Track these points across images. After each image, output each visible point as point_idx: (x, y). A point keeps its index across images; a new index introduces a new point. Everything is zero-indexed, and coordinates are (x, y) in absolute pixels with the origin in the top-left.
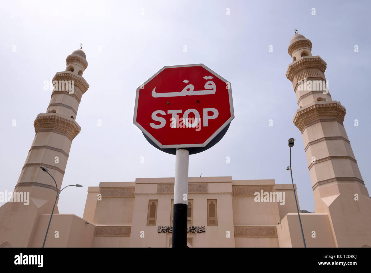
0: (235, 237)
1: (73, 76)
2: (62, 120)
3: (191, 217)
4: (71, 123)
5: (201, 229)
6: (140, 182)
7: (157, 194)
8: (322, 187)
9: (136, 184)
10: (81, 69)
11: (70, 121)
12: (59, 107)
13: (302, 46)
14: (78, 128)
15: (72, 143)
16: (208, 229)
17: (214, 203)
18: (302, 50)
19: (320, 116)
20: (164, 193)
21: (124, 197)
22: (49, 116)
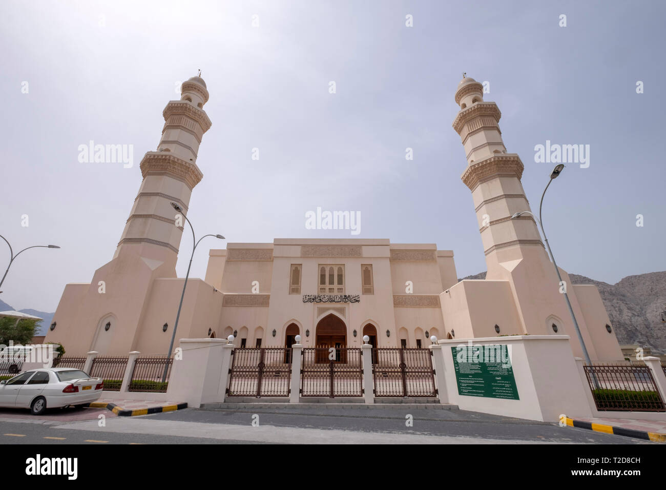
0: (394, 307)
1: (191, 107)
2: (180, 162)
3: (342, 284)
4: (191, 166)
5: (354, 298)
6: (279, 243)
7: (301, 257)
8: (500, 250)
9: (275, 245)
10: (201, 102)
11: (190, 164)
12: (174, 145)
13: (473, 91)
14: (200, 174)
15: (192, 193)
16: (363, 298)
17: (369, 269)
18: (474, 96)
19: (498, 170)
20: (310, 256)
21: (259, 261)
22: (162, 156)
